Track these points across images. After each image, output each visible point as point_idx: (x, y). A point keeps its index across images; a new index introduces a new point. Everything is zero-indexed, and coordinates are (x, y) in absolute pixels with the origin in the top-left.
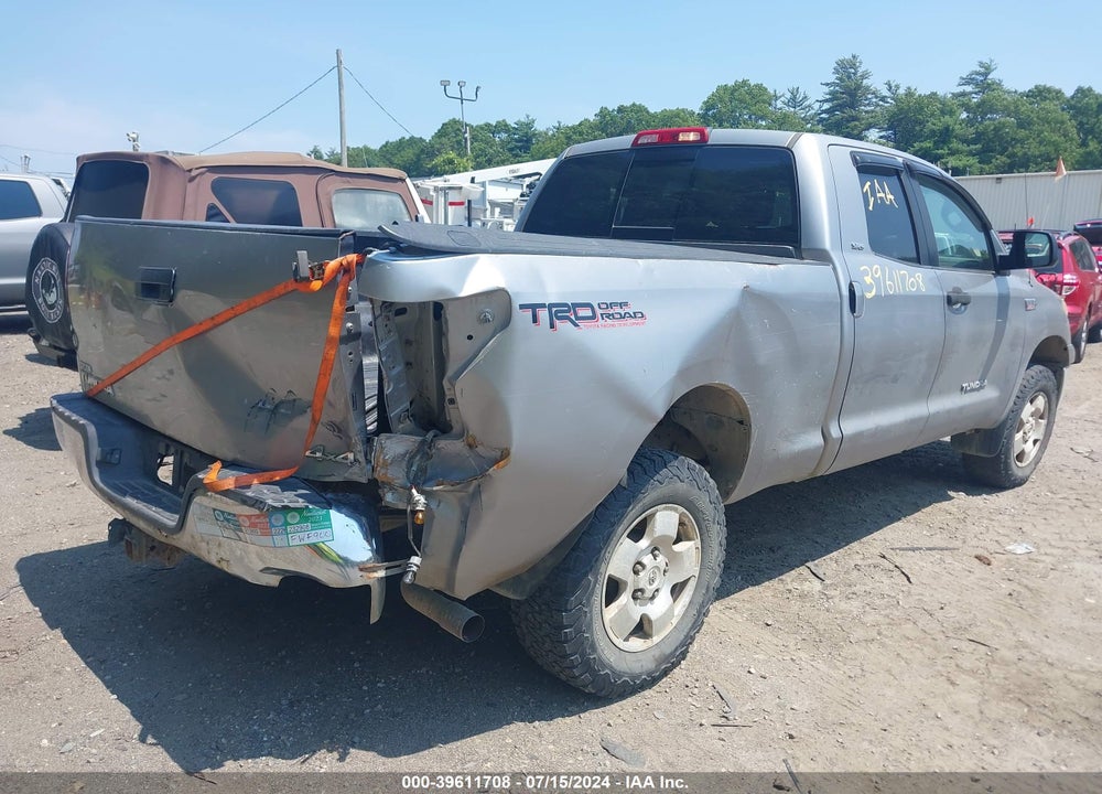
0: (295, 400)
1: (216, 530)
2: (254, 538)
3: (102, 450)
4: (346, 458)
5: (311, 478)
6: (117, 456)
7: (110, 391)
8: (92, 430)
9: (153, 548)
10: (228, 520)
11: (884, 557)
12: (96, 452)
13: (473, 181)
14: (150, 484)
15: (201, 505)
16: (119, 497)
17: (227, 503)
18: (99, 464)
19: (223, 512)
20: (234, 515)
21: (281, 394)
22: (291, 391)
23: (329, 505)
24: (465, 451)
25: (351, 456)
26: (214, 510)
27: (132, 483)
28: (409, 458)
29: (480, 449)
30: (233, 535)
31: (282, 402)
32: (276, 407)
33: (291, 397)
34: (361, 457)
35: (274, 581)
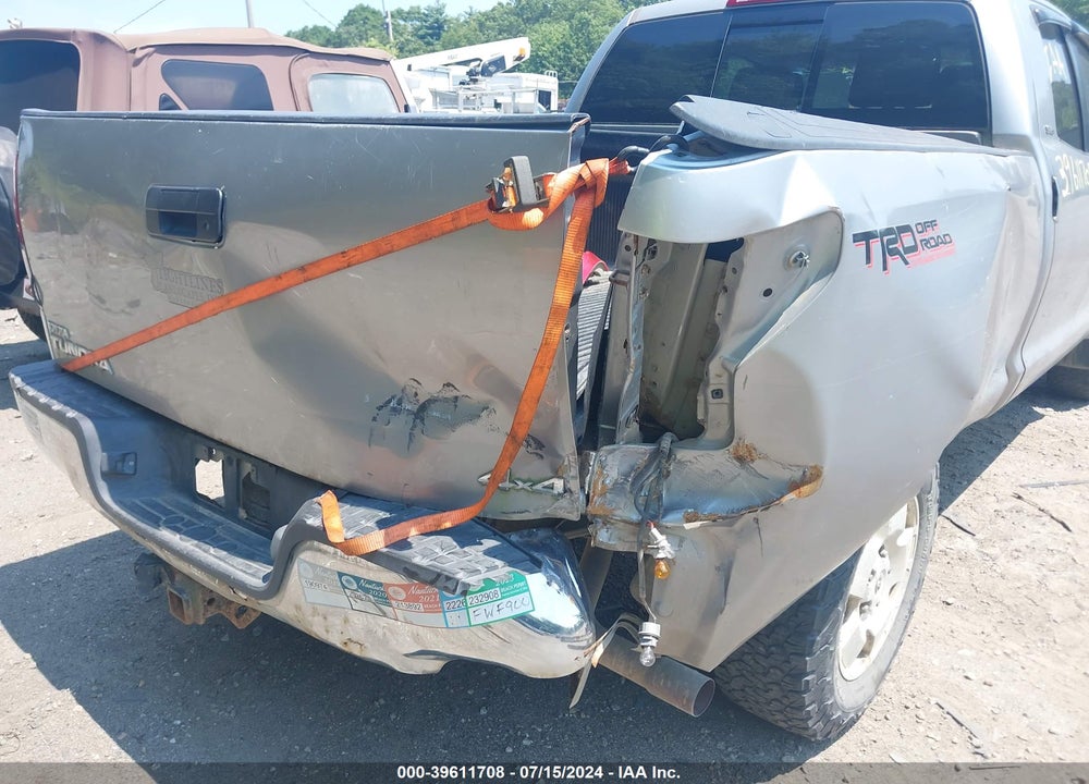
0: (456, 398)
1: (342, 600)
2: (411, 616)
3: (110, 458)
4: (552, 487)
5: (489, 516)
6: (132, 463)
7: (106, 367)
8: (88, 426)
9: (211, 602)
10: (367, 591)
11: (1019, 497)
12: (99, 458)
13: (409, 68)
14: (186, 501)
15: (314, 566)
16: (150, 530)
17: (369, 568)
18: (104, 476)
19: (357, 579)
20: (380, 584)
21: (430, 388)
22: (448, 385)
23: (536, 565)
24: (732, 467)
25: (559, 484)
26: (341, 575)
27: (159, 500)
28: (636, 476)
29: (759, 465)
30: (371, 608)
31: (432, 401)
32: (423, 407)
33: (450, 394)
34: (574, 485)
35: (433, 666)
